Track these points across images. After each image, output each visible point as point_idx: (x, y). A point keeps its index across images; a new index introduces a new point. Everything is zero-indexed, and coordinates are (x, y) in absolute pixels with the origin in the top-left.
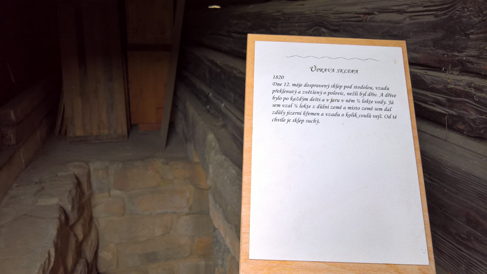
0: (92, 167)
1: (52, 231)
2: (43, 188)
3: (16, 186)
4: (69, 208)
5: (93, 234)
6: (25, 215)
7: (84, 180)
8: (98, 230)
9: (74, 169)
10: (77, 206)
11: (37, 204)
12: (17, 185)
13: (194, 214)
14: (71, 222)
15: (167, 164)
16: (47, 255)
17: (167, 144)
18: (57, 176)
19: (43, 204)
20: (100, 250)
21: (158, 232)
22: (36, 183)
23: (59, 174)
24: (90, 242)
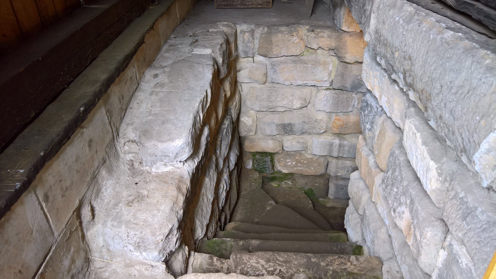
0: (239, 28)
1: (208, 75)
2: (197, 41)
3: (173, 37)
4: (220, 60)
5: (237, 97)
6: (183, 60)
7: (232, 40)
8: (241, 94)
9: (223, 27)
10: (226, 61)
11: (193, 53)
12: (175, 36)
13: (334, 89)
14: (222, 76)
15: (313, 31)
16: (205, 93)
17: (313, 12)
18: (208, 31)
19: (198, 53)
20: (241, 115)
21: (297, 104)
22: (191, 36)
23: (211, 30)
24: (235, 103)
